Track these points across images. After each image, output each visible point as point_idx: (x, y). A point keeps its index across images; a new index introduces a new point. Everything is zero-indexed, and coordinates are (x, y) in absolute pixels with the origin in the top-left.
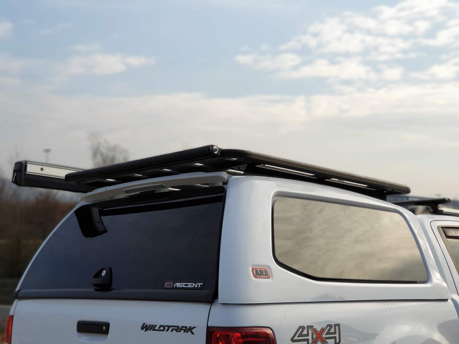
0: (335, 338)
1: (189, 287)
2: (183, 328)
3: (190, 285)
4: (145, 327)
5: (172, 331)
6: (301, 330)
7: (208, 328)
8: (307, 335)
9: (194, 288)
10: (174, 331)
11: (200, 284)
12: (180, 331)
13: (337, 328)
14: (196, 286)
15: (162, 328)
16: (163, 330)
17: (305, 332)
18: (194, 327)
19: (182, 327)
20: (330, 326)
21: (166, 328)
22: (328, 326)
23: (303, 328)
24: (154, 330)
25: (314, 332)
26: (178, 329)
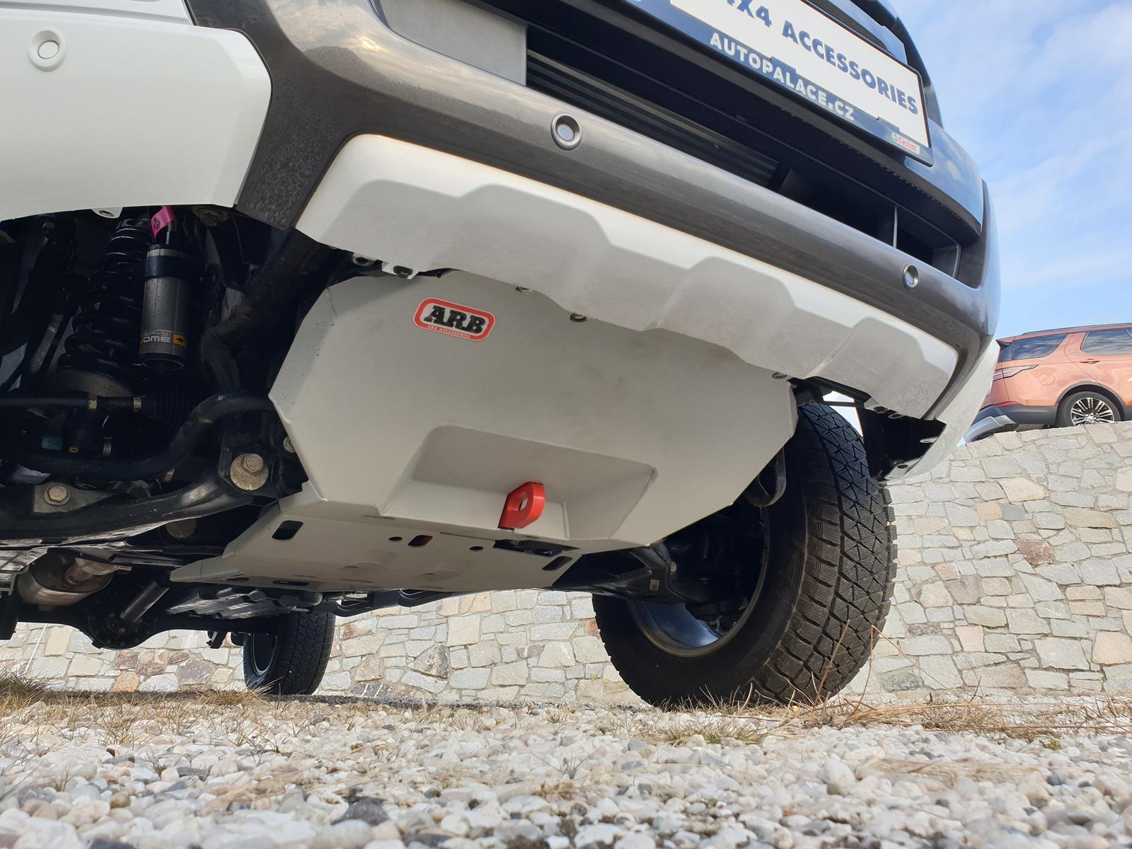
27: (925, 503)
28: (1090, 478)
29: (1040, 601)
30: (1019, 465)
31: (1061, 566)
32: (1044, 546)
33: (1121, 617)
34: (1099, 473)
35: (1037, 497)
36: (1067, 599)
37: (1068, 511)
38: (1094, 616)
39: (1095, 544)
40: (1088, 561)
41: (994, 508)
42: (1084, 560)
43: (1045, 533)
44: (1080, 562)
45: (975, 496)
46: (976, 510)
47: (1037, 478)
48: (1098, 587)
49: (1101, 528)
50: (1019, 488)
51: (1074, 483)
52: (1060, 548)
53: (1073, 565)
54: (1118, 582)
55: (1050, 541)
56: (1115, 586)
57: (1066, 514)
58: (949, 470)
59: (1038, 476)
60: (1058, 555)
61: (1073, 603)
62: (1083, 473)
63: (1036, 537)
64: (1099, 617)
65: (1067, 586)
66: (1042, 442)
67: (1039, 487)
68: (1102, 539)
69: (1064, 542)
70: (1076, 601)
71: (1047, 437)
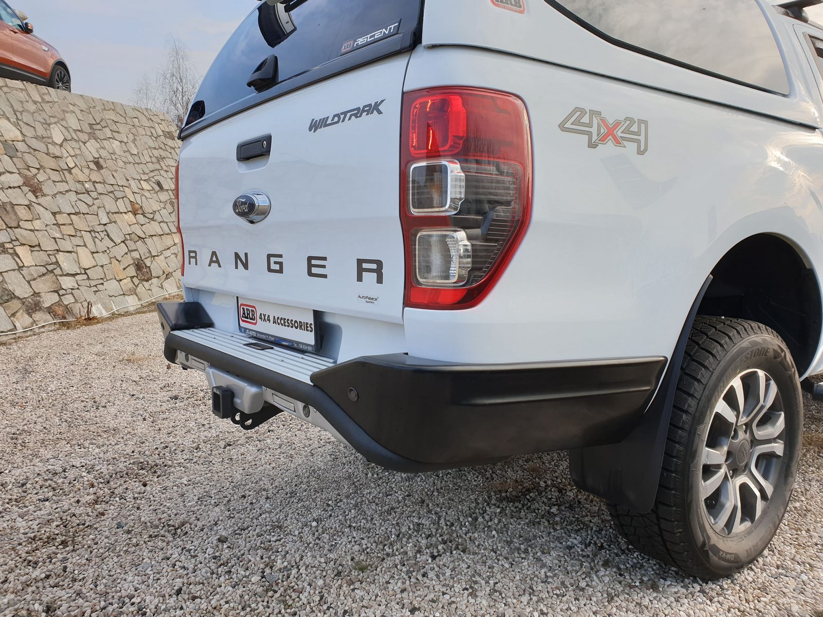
0: (638, 141)
1: (376, 37)
2: (366, 109)
3: (378, 34)
4: (315, 126)
5: (350, 119)
6: (578, 113)
7: (403, 93)
8: (590, 125)
9: (385, 37)
10: (353, 117)
11: (393, 26)
12: (360, 116)
13: (643, 126)
14: (387, 33)
15: (336, 119)
16: (337, 122)
17: (586, 119)
18: (382, 101)
19: (365, 107)
20: (631, 121)
21: (342, 117)
22: (627, 119)
23: (583, 112)
24: (326, 125)
25: (601, 122)
26: (357, 113)
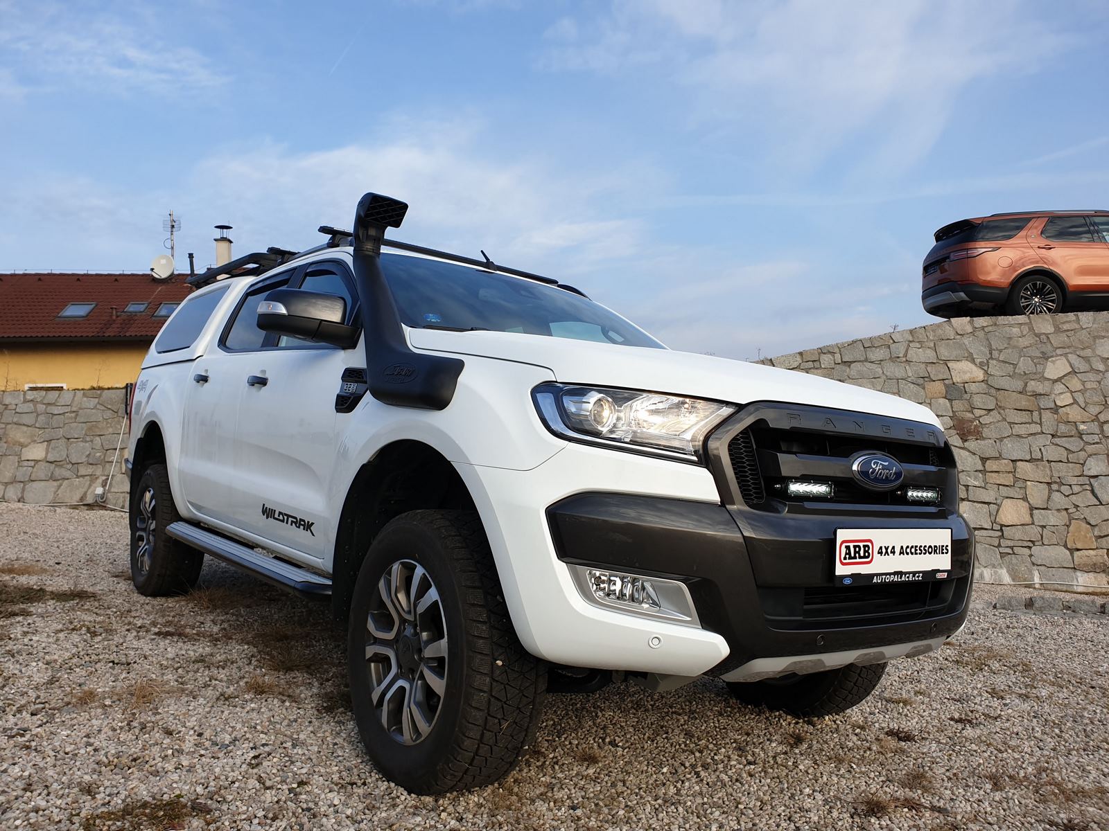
27: (882, 380)
28: (1024, 365)
29: (963, 471)
30: (967, 350)
31: (986, 441)
32: (975, 423)
33: (1025, 488)
34: (1032, 361)
35: (976, 380)
36: (985, 470)
37: (1000, 395)
38: (1004, 485)
39: (1016, 424)
40: (1008, 439)
41: (939, 387)
42: (1005, 438)
43: (978, 413)
44: (1001, 439)
45: (926, 376)
46: (924, 388)
47: (980, 362)
48: (1012, 461)
49: (1025, 410)
50: (964, 371)
51: (1011, 368)
52: (987, 426)
53: (995, 442)
54: (1028, 458)
55: (981, 420)
56: (1026, 461)
57: (999, 397)
58: (907, 351)
59: (981, 360)
60: (986, 432)
61: (990, 474)
62: (1019, 360)
63: (969, 415)
64: (1007, 486)
65: (988, 459)
66: (990, 329)
67: (980, 370)
68: (1024, 420)
69: (992, 421)
70: (992, 472)
71: (995, 324)
